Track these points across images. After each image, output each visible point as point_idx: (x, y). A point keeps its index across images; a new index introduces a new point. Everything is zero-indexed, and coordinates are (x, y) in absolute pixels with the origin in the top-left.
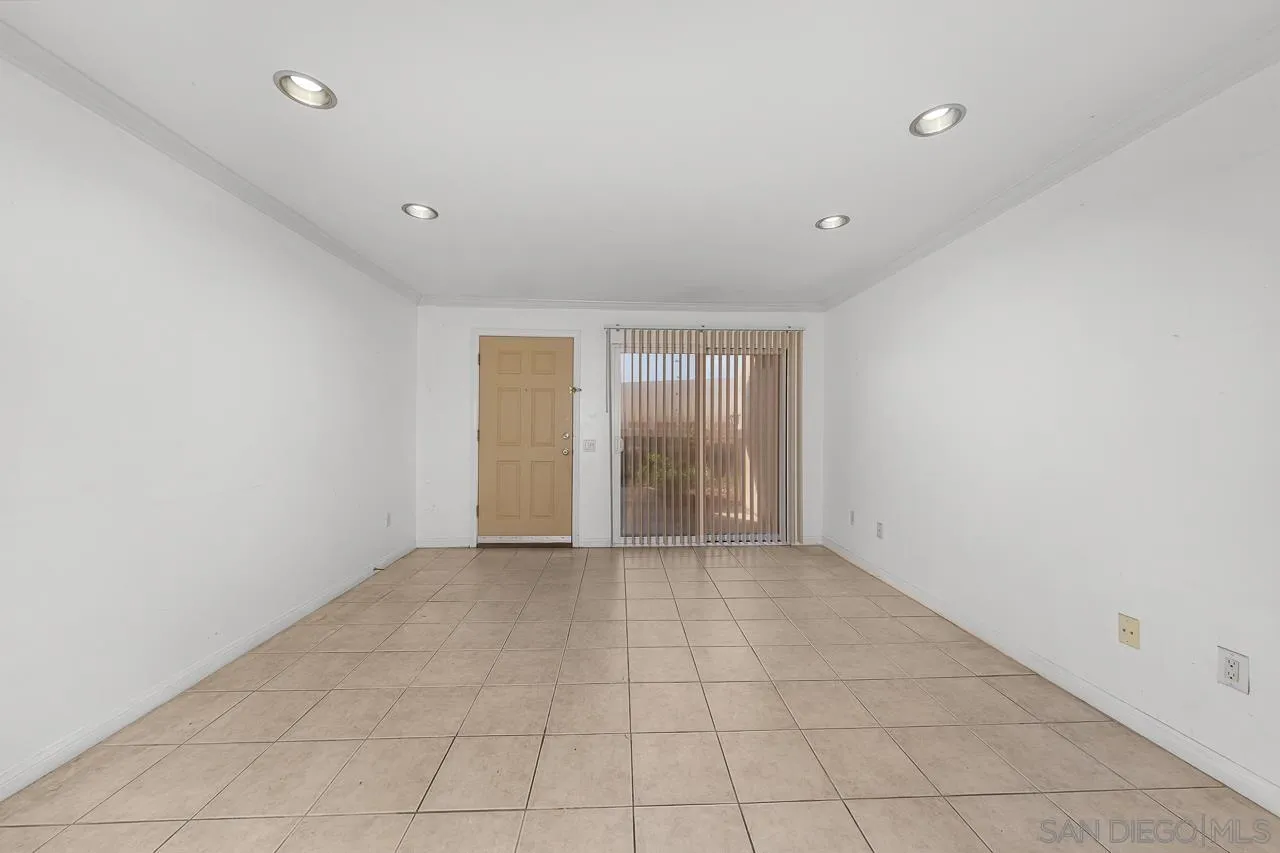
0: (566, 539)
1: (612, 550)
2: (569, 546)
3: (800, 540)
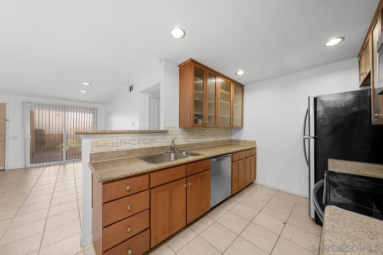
0: (3, 168)
2: (4, 170)
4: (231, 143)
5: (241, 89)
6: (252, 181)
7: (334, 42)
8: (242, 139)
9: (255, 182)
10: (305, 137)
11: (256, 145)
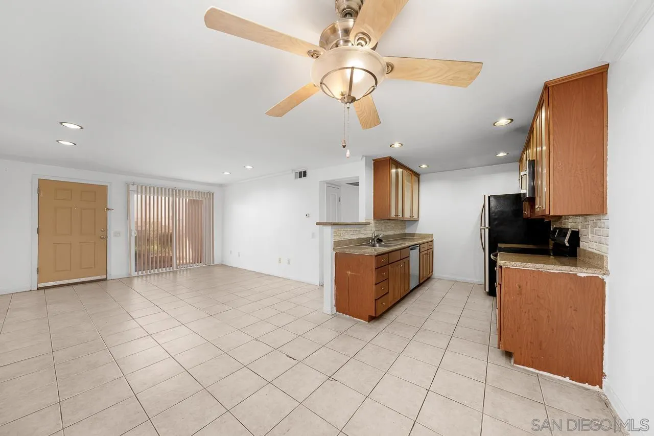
0: (104, 277)
1: (130, 278)
2: (106, 279)
3: (213, 263)
4: (405, 237)
5: (417, 178)
6: (428, 276)
7: (502, 154)
8: (417, 232)
9: (433, 277)
10: (482, 227)
11: (434, 238)
